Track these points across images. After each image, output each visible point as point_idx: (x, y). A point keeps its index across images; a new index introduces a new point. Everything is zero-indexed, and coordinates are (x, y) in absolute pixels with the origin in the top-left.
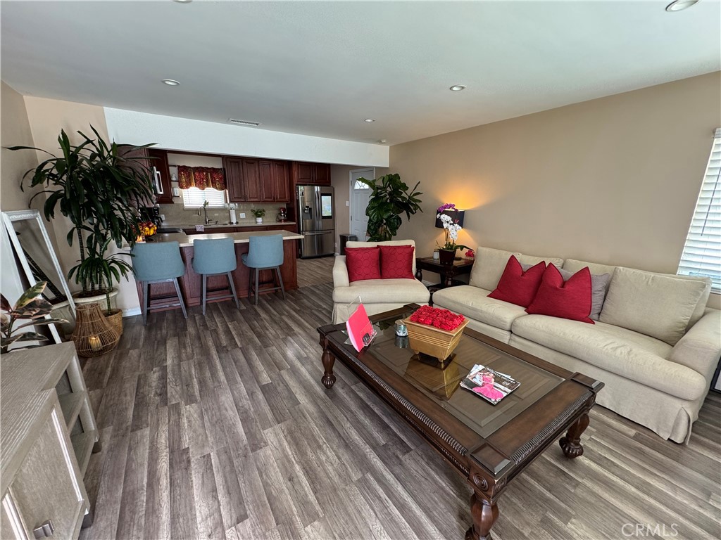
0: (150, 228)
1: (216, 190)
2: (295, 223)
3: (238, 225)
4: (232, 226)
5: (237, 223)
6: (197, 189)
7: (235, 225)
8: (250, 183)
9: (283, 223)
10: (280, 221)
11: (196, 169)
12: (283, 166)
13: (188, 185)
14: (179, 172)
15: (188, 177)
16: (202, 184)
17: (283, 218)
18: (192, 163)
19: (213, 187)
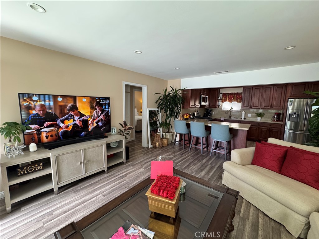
0: (187, 116)
1: (237, 103)
2: (282, 123)
3: (245, 120)
4: (242, 120)
5: (245, 119)
6: (229, 102)
7: (243, 120)
8: (255, 99)
9: (275, 122)
10: (274, 121)
11: (230, 94)
12: (282, 87)
13: (225, 101)
14: (223, 96)
15: (226, 98)
16: (231, 101)
17: (276, 119)
18: (228, 91)
19: (236, 101)
